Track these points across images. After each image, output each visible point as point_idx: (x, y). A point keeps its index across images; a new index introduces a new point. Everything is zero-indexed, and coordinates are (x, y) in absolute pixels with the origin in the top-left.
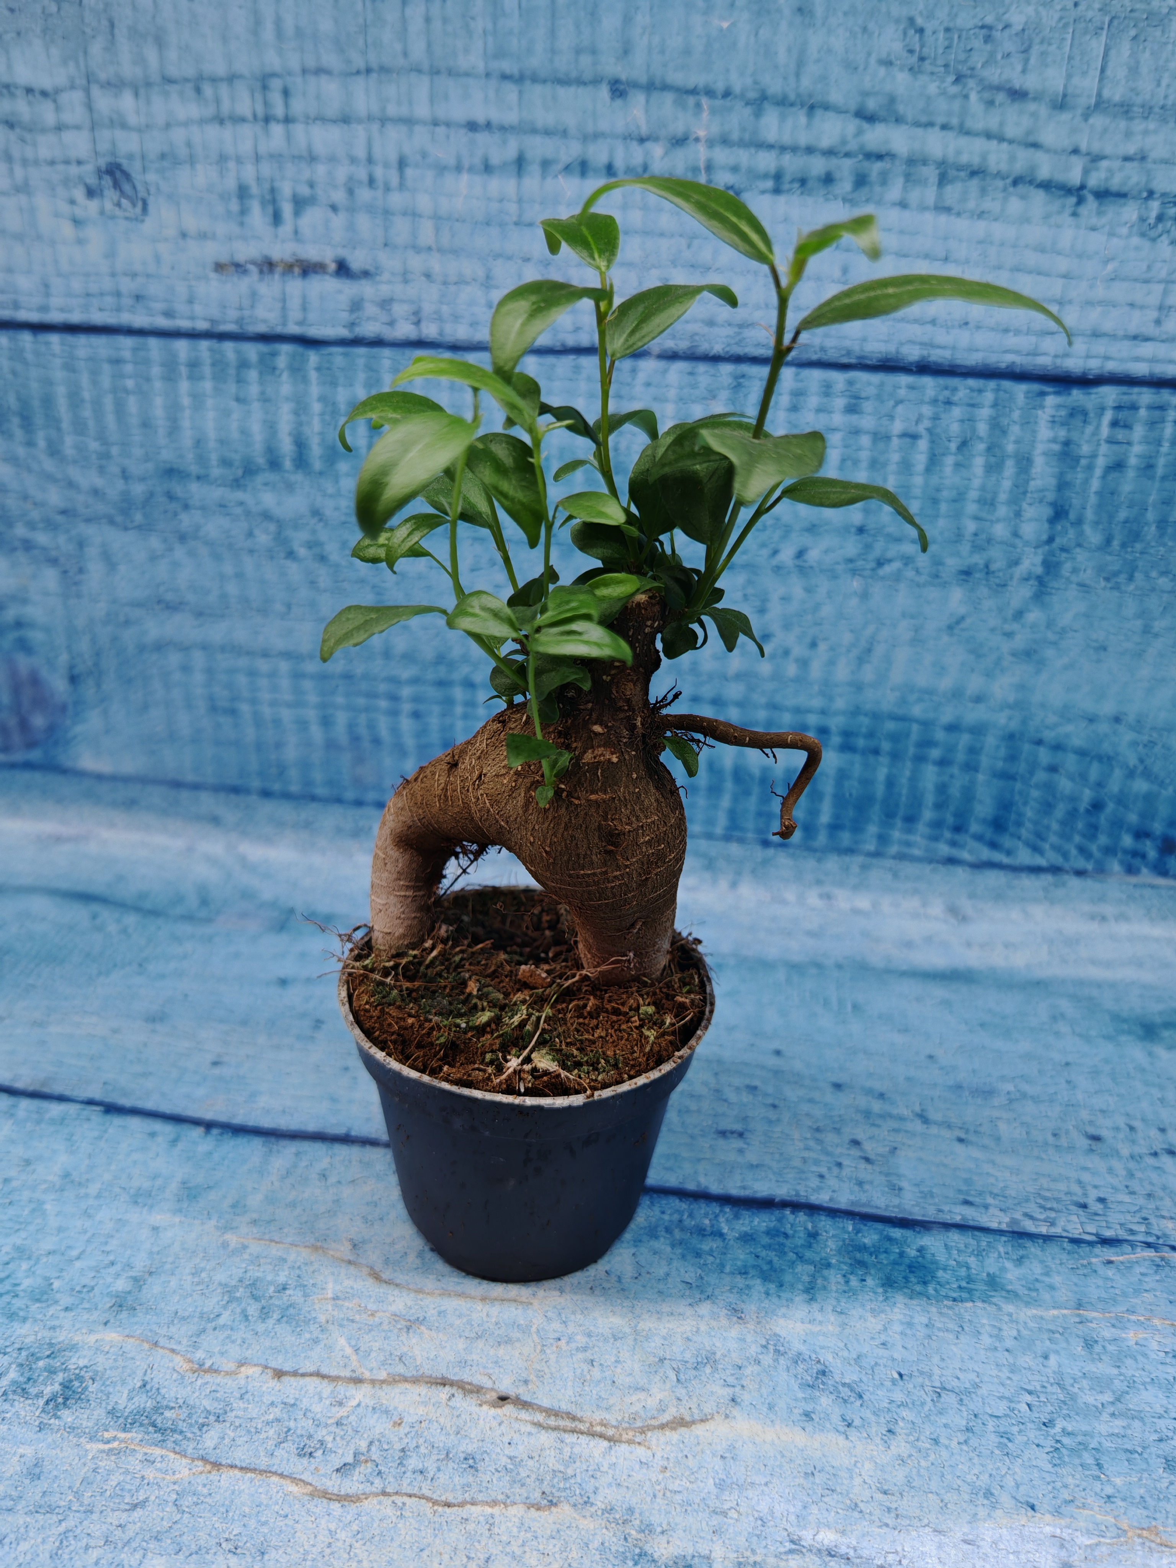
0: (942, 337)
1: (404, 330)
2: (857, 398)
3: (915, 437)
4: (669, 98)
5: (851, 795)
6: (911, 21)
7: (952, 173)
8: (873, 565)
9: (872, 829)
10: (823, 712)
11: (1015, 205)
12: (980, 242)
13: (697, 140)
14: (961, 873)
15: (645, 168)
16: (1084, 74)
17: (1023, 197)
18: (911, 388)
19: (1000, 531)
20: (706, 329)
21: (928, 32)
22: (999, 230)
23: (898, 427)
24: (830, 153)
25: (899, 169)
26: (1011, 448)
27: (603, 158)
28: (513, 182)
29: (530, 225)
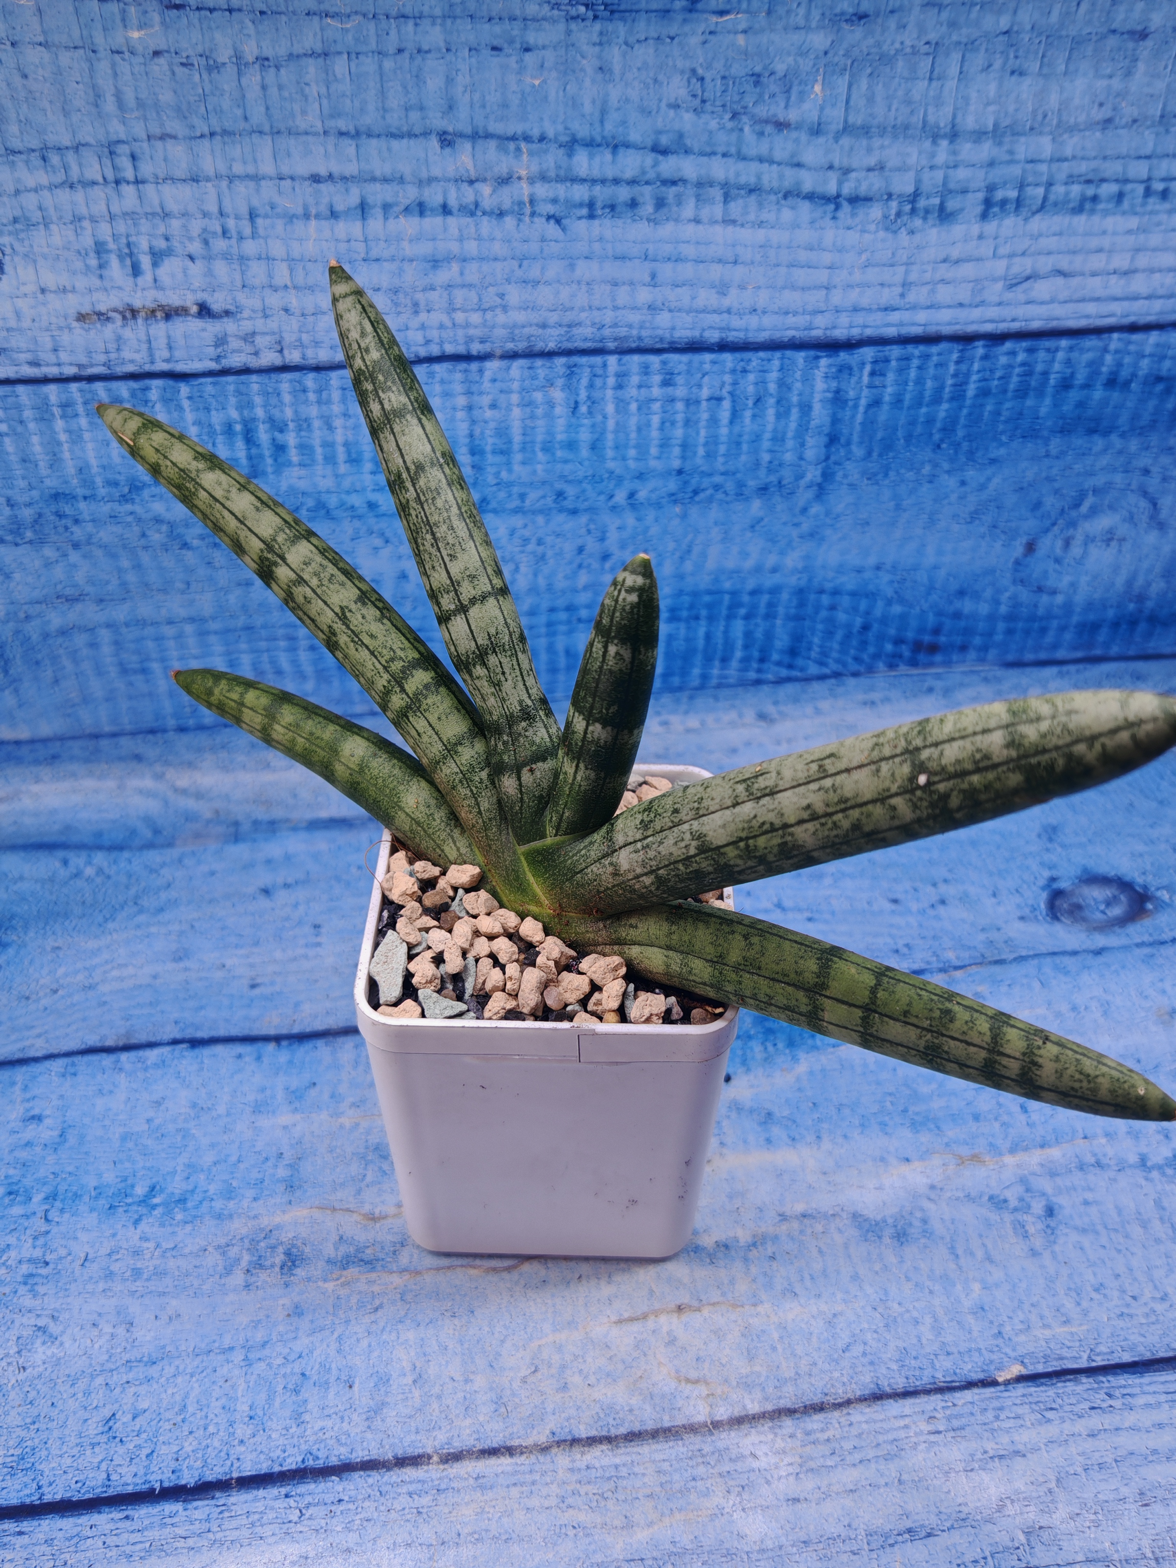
0: (736, 322)
2: (671, 374)
3: (720, 399)
4: (492, 144)
5: (678, 651)
6: (694, 71)
7: (734, 192)
8: (690, 494)
9: (696, 671)
11: (787, 215)
12: (761, 246)
13: (520, 178)
14: (766, 688)
15: (477, 205)
16: (834, 105)
17: (793, 208)
18: (714, 362)
19: (789, 457)
20: (540, 331)
21: (708, 80)
22: (777, 236)
23: (705, 393)
24: (633, 182)
25: (690, 191)
26: (795, 399)
27: (438, 199)
28: (359, 224)
29: (377, 260)
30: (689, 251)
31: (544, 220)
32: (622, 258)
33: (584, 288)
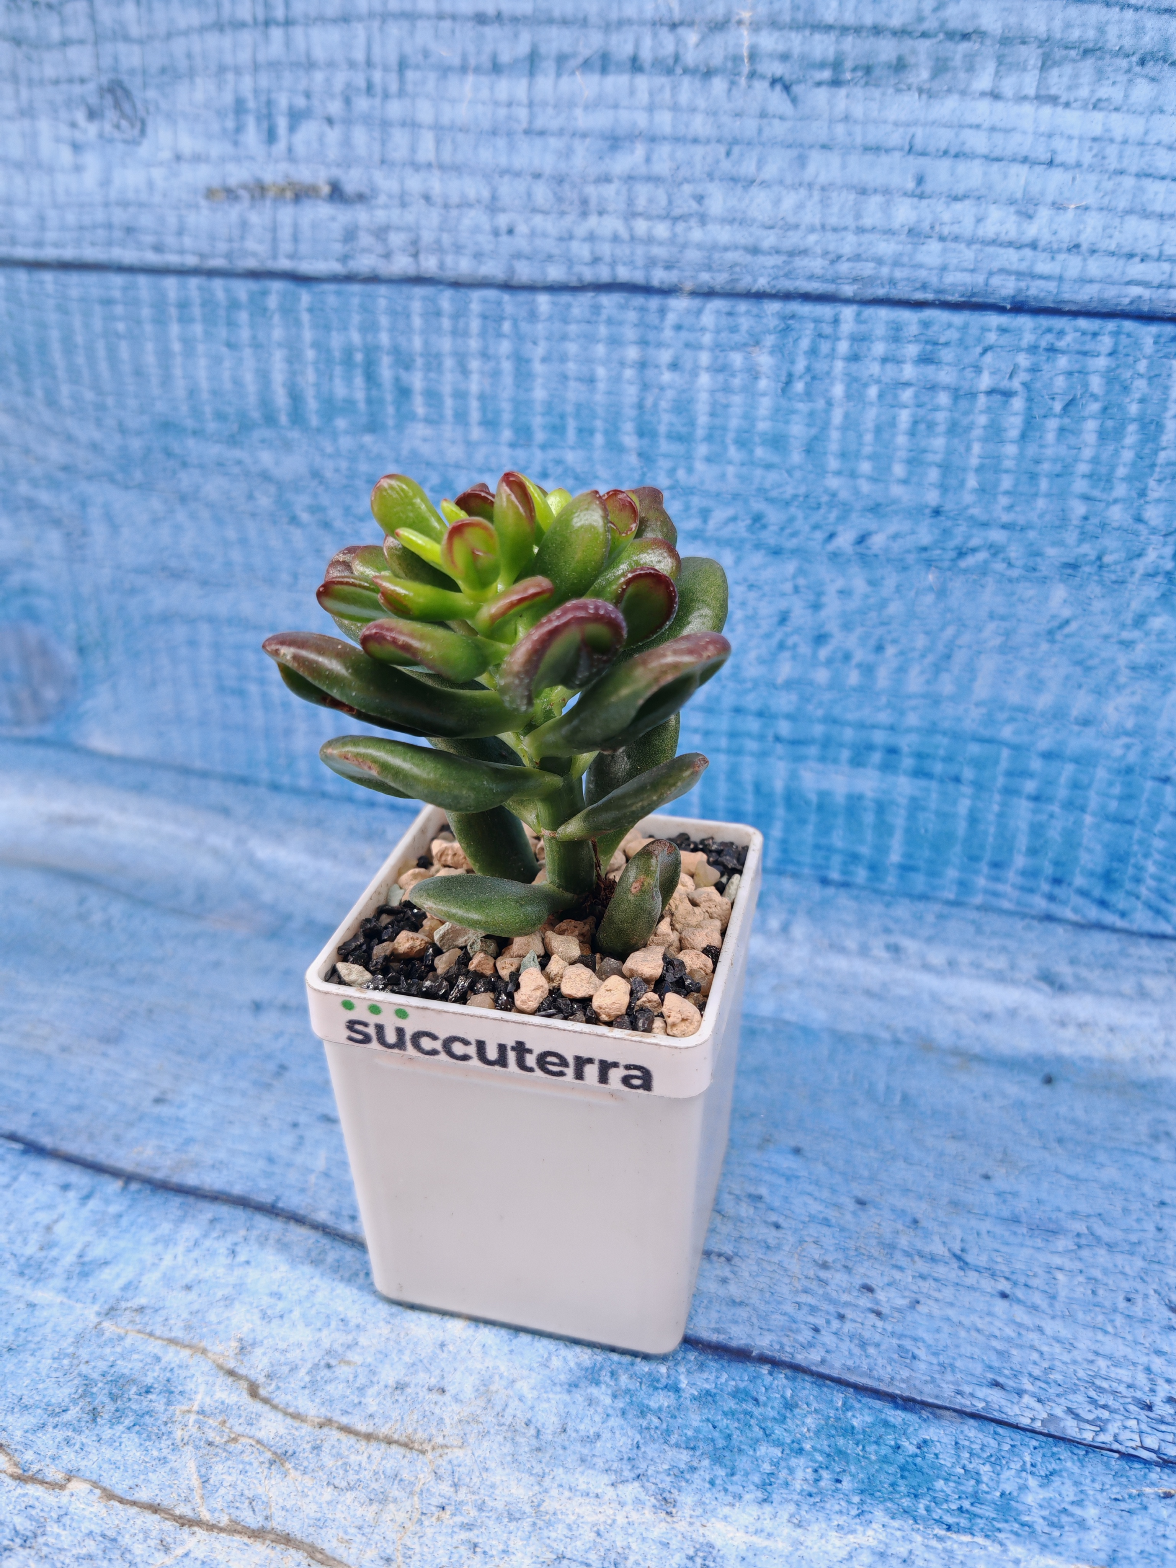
0: (1044, 266)
1: (402, 264)
2: (936, 344)
3: (1008, 394)
5: (926, 831)
7: (1059, 52)
8: (952, 554)
9: (952, 873)
10: (892, 728)
11: (1143, 90)
12: (1095, 139)
13: (740, 23)
14: (1060, 932)
15: (677, 58)
17: (1153, 80)
18: (1003, 330)
19: (1117, 514)
20: (749, 258)
22: (1123, 124)
23: (985, 381)
24: (902, 33)
25: (989, 49)
26: (1134, 409)
27: (628, 49)
28: (524, 83)
29: (542, 133)
30: (978, 142)
31: (766, 84)
32: (875, 149)
33: (817, 195)
